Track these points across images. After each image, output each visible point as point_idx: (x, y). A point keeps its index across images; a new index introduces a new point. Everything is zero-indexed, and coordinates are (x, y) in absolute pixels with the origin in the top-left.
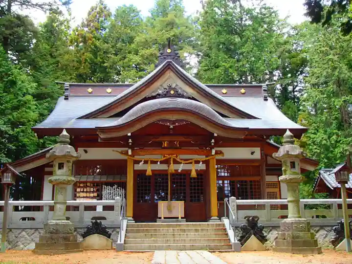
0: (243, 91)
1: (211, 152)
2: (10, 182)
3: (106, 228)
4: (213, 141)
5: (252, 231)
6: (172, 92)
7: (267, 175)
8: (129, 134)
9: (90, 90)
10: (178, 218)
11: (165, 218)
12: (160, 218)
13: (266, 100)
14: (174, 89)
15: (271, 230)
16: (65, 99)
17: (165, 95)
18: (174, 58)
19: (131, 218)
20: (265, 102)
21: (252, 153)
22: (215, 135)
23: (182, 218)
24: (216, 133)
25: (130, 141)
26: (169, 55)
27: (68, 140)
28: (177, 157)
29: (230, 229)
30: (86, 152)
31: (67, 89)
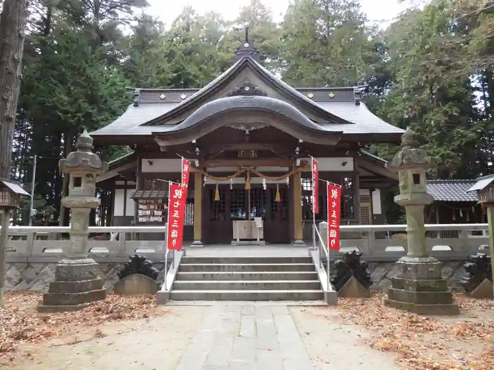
0: (331, 95)
1: (296, 163)
2: (7, 205)
3: (150, 265)
4: (298, 149)
5: (351, 271)
6: (247, 89)
7: (360, 188)
8: (194, 141)
9: (163, 96)
10: (256, 240)
11: (241, 240)
12: (236, 240)
13: (358, 104)
14: (249, 85)
15: (375, 267)
16: (135, 106)
17: (238, 91)
18: (252, 54)
19: (199, 242)
20: (357, 106)
21: (344, 164)
22: (301, 141)
23: (261, 240)
24: (302, 139)
25: (197, 149)
26: (247, 51)
27: (90, 145)
28: (255, 169)
29: (321, 267)
30: (151, 163)
31: (138, 95)
